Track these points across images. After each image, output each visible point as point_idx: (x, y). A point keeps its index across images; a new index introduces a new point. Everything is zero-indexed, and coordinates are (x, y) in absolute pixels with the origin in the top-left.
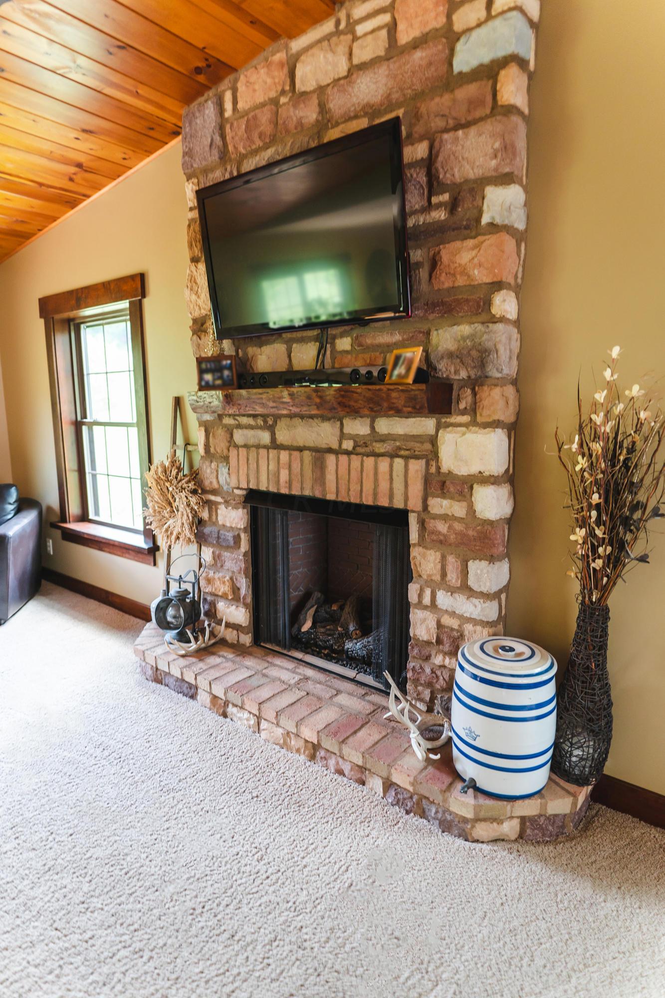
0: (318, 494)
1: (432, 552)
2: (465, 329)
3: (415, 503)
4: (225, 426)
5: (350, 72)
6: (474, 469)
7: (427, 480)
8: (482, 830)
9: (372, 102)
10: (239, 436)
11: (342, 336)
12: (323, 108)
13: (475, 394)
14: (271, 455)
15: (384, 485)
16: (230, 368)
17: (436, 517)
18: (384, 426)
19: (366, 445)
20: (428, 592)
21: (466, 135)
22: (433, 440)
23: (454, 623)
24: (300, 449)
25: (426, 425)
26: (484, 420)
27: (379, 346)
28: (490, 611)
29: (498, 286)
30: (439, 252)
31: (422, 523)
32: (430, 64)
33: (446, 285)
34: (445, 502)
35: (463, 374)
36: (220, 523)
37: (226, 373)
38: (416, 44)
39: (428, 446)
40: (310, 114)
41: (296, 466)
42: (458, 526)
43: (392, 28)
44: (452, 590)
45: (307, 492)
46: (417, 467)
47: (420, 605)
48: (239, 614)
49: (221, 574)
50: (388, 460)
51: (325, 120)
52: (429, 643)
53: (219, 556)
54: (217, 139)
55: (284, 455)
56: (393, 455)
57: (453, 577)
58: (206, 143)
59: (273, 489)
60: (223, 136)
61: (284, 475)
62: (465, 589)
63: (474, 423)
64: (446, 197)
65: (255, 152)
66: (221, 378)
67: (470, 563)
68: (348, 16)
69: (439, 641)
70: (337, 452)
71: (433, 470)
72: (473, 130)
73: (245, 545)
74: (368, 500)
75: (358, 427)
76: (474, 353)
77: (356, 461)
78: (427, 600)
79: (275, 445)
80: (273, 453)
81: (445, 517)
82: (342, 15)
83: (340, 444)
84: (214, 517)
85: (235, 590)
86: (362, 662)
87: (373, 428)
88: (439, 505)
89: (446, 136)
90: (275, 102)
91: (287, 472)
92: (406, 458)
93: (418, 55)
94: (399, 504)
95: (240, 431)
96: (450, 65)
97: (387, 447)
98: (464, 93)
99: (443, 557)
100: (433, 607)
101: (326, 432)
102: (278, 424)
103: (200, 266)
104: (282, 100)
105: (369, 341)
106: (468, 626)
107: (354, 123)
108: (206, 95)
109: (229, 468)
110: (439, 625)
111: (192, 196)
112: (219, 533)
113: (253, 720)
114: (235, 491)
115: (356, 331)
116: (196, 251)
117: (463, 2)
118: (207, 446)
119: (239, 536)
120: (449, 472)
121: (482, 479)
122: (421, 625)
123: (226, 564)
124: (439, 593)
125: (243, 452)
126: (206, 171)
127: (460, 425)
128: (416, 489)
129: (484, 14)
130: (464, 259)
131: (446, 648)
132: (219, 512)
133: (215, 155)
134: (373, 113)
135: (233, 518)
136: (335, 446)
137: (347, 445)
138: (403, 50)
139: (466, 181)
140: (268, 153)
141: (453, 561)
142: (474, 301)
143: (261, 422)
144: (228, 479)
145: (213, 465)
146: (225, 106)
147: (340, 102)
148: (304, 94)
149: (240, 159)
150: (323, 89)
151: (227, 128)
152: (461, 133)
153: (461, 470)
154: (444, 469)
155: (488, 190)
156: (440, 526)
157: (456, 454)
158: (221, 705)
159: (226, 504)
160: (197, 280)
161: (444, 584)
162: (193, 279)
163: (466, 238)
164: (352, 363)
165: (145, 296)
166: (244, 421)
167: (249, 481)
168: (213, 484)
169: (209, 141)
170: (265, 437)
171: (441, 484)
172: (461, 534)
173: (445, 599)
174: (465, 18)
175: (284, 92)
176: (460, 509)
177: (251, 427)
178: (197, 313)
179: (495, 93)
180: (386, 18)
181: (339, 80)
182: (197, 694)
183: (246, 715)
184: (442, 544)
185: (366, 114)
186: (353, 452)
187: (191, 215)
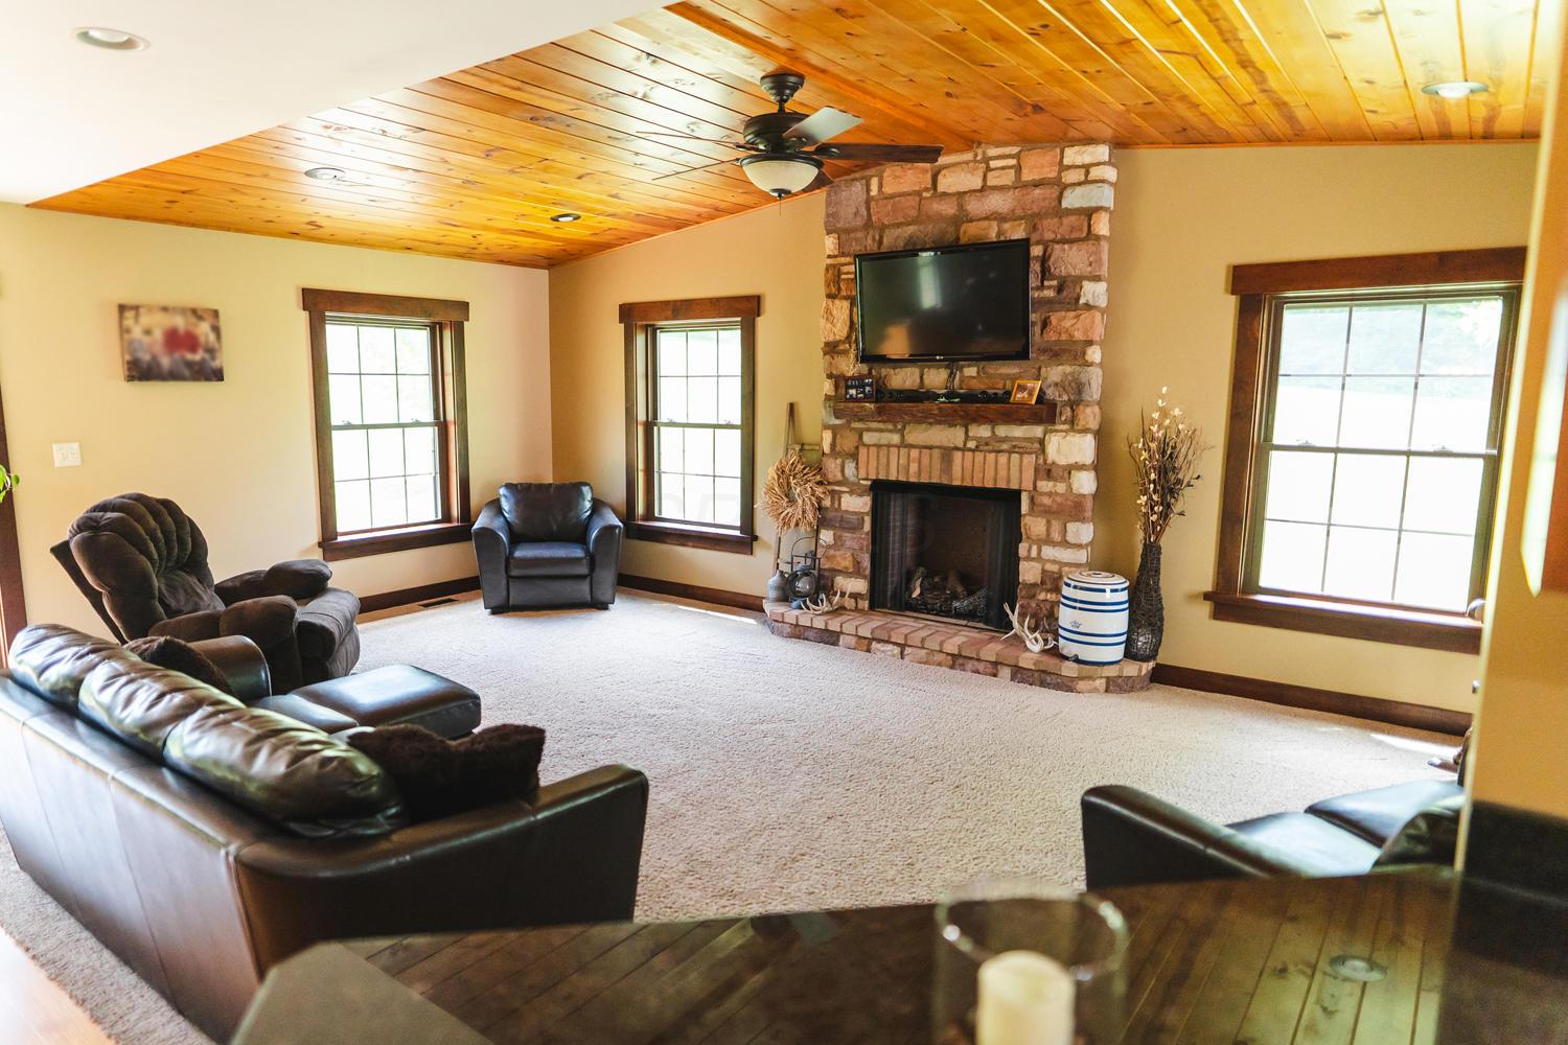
0: (945, 481)
1: (1039, 519)
2: (1068, 369)
3: (1027, 484)
4: (855, 429)
5: (982, 190)
6: (1072, 461)
7: (1036, 470)
8: (1081, 685)
9: (1000, 210)
10: (868, 438)
11: (969, 366)
12: (961, 207)
13: (1073, 411)
14: (901, 453)
15: (1003, 473)
16: (871, 385)
17: (1043, 494)
18: (1002, 431)
19: (987, 444)
20: (1035, 548)
21: (1071, 248)
22: (1042, 442)
23: (1054, 568)
24: (930, 448)
25: (1037, 431)
26: (1079, 428)
27: (1000, 375)
28: (1082, 556)
29: (1090, 343)
30: (1049, 317)
31: (1032, 500)
32: (1044, 199)
33: (1053, 339)
34: (1051, 484)
35: (1065, 398)
36: (843, 508)
37: (867, 389)
38: (1037, 184)
39: (1037, 445)
40: (948, 208)
41: (925, 461)
42: (1059, 499)
43: (1018, 169)
44: (1054, 544)
45: (934, 481)
46: (1030, 460)
47: (1028, 558)
48: (860, 585)
49: (841, 552)
50: (1007, 454)
51: (962, 218)
52: (1034, 585)
53: (840, 537)
54: (863, 211)
55: (914, 453)
56: (1010, 452)
57: (1056, 536)
58: (850, 211)
59: (902, 478)
60: (868, 209)
61: (914, 467)
62: (1064, 543)
63: (1072, 429)
64: (1055, 283)
65: (899, 225)
66: (863, 392)
67: (1068, 525)
68: (984, 153)
69: (1043, 582)
70: (964, 449)
71: (1041, 461)
72: (1075, 247)
73: (867, 527)
74: (989, 484)
75: (983, 431)
76: (1073, 384)
77: (979, 456)
78: (1034, 553)
79: (903, 445)
80: (903, 451)
81: (1050, 494)
82: (980, 151)
83: (965, 444)
84: (836, 505)
85: (857, 563)
86: (970, 615)
87: (994, 432)
88: (1045, 486)
89: (1056, 246)
90: (918, 193)
91: (916, 465)
92: (1021, 454)
93: (1037, 191)
94: (1014, 486)
95: (870, 434)
96: (1060, 202)
97: (1005, 446)
98: (1068, 221)
99: (1048, 522)
100: (1039, 558)
101: (953, 435)
102: (908, 428)
103: (837, 302)
104: (925, 194)
105: (992, 371)
106: (1066, 569)
107: (986, 223)
108: (852, 176)
109: (857, 464)
110: (1044, 571)
111: (832, 247)
112: (842, 517)
113: (897, 650)
114: (861, 482)
115: (982, 364)
116: (834, 290)
117: (1069, 167)
118: (833, 445)
119: (863, 519)
120: (1053, 463)
121: (1081, 467)
122: (1029, 572)
123: (848, 543)
124: (1044, 548)
125: (873, 450)
126: (848, 231)
127: (1062, 431)
128: (1029, 475)
129: (1083, 178)
130: (1067, 324)
131: (1049, 586)
132: (842, 499)
133: (859, 222)
134: (1001, 218)
135: (857, 504)
136: (961, 445)
137: (971, 444)
138: (1025, 185)
139: (1070, 276)
140: (911, 229)
141: (1056, 525)
142: (1073, 352)
143: (890, 427)
144: (855, 472)
145: (839, 461)
146: (872, 187)
147: (974, 207)
148: (945, 194)
149: (883, 228)
150: (961, 195)
151: (873, 204)
152: (1066, 246)
153: (1062, 461)
154: (1049, 461)
155: (1086, 284)
156: (1046, 501)
157: (1059, 451)
158: (866, 644)
159: (851, 493)
160: (834, 313)
161: (1048, 541)
162: (828, 311)
163: (1068, 310)
164: (977, 386)
165: (759, 316)
166: (874, 425)
167: (878, 473)
168: (839, 477)
169: (855, 210)
170: (895, 438)
171: (1047, 471)
172: (1060, 505)
173: (1049, 552)
174: (1071, 177)
175: (926, 190)
176: (1061, 488)
177: (882, 431)
178: (831, 339)
179: (1089, 226)
180: (1013, 162)
181: (975, 191)
182: (838, 640)
183: (890, 647)
184: (1048, 513)
185: (995, 219)
186: (977, 449)
187: (829, 261)
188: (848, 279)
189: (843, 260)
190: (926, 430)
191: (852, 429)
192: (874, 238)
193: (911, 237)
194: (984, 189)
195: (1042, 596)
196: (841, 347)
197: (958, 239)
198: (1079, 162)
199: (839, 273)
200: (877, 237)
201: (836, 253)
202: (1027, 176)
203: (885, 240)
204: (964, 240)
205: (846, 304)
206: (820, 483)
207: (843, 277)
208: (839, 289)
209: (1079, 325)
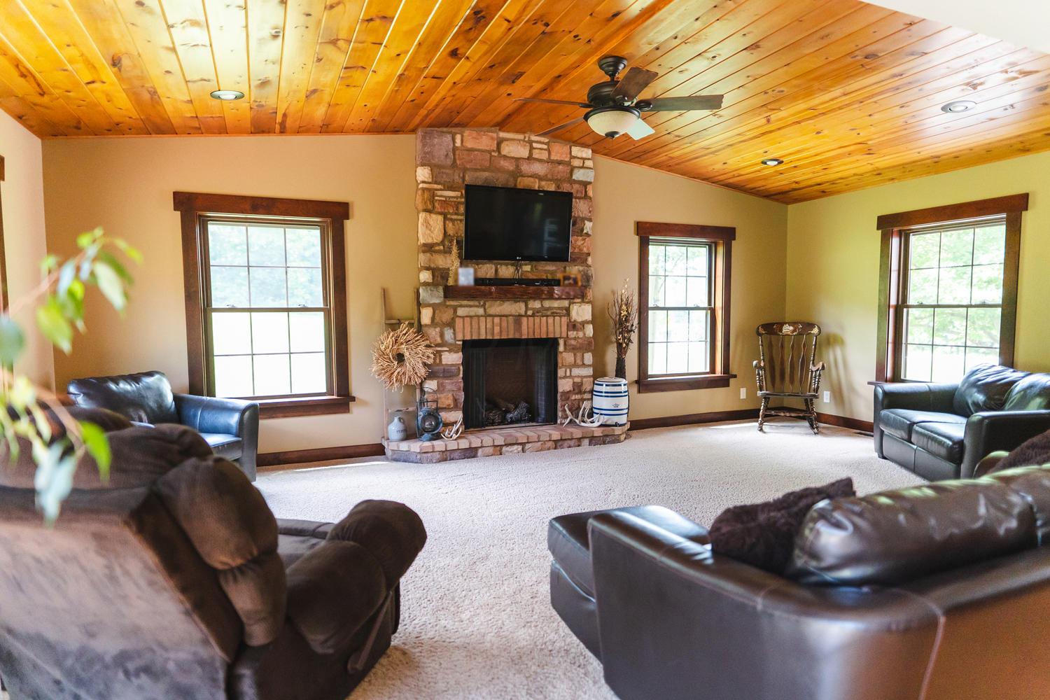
0: (517, 336)
1: (570, 354)
2: (579, 268)
3: (564, 335)
4: (449, 306)
5: (528, 159)
6: (584, 319)
7: (568, 325)
9: (540, 173)
10: (461, 312)
11: (526, 265)
12: (517, 166)
13: (584, 291)
14: (488, 321)
15: (551, 328)
17: (571, 339)
18: (546, 304)
19: (538, 312)
20: (568, 370)
21: (579, 202)
22: (568, 310)
23: (579, 380)
24: (506, 316)
25: (566, 303)
26: (585, 301)
27: (545, 270)
28: (590, 371)
29: (589, 254)
31: (565, 344)
32: (564, 172)
33: (573, 252)
34: (575, 333)
36: (443, 363)
38: (560, 163)
39: (565, 311)
40: (508, 166)
41: (504, 324)
42: (580, 341)
43: (549, 151)
44: (578, 366)
45: (511, 336)
46: (564, 320)
47: (565, 377)
48: (458, 416)
49: (445, 394)
50: (552, 318)
51: (517, 173)
52: (568, 392)
53: (442, 384)
54: (451, 155)
55: (497, 320)
56: (554, 315)
57: (579, 362)
58: (442, 153)
59: (489, 337)
60: (454, 155)
61: (497, 329)
62: (584, 365)
63: (582, 302)
65: (476, 170)
67: (585, 354)
68: (529, 138)
69: (574, 390)
70: (526, 315)
71: (570, 320)
72: (582, 201)
73: (461, 375)
74: (544, 336)
75: (536, 304)
76: (584, 277)
77: (537, 320)
78: (568, 374)
79: (486, 315)
80: (489, 319)
81: (575, 339)
82: (527, 135)
83: (526, 312)
84: (438, 361)
85: (455, 400)
86: (520, 420)
87: (542, 305)
88: (572, 334)
90: (489, 152)
92: (559, 316)
93: (560, 167)
94: (557, 335)
95: (463, 309)
96: (571, 175)
97: (549, 313)
98: (576, 186)
99: (575, 355)
100: (571, 376)
101: (519, 308)
102: (488, 304)
103: (434, 216)
104: (493, 154)
105: (540, 268)
106: (585, 380)
107: (532, 179)
108: (440, 129)
109: (454, 330)
110: (574, 383)
111: (427, 176)
112: (444, 369)
113: (520, 448)
114: (457, 342)
115: (534, 263)
116: (430, 207)
117: (575, 157)
118: (433, 319)
119: (459, 368)
120: (575, 321)
121: (588, 322)
122: (564, 385)
123: (448, 387)
124: (573, 370)
125: (468, 320)
126: (440, 167)
127: (578, 303)
128: (564, 328)
129: (582, 165)
130: (579, 243)
131: (576, 391)
132: (443, 357)
133: (449, 162)
134: (541, 178)
135: (453, 359)
136: (523, 314)
137: (530, 313)
138: (553, 162)
139: (579, 217)
140: (486, 174)
141: (579, 355)
142: (582, 259)
143: (477, 303)
144: (453, 336)
145: (438, 330)
146: (456, 141)
147: (525, 168)
148: (505, 157)
149: (465, 170)
150: (517, 159)
151: (457, 152)
152: (578, 200)
153: (580, 320)
154: (573, 320)
155: (586, 222)
156: (573, 342)
157: (577, 313)
158: (498, 450)
159: (450, 351)
160: (431, 223)
161: (575, 365)
162: (426, 222)
163: (577, 236)
164: (531, 276)
165: (348, 218)
166: (465, 302)
167: (472, 336)
168: (439, 340)
169: (445, 153)
170: (481, 311)
171: (573, 326)
172: (582, 344)
173: (576, 372)
174: (576, 163)
175: (494, 151)
176: (581, 334)
177: (471, 306)
178: (430, 241)
179: (586, 192)
180: (545, 147)
181: (523, 158)
182: (477, 453)
183: (516, 447)
184: (574, 349)
185: (536, 178)
186: (533, 315)
187: (425, 186)
188: (439, 200)
189: (436, 186)
190: (501, 305)
191: (447, 306)
192: (459, 176)
193: (486, 179)
194: (530, 158)
195: (573, 397)
196: (437, 248)
197: (515, 185)
198: (579, 155)
199: (434, 196)
200: (461, 175)
201: (430, 180)
202: (553, 157)
203: (467, 178)
204: (519, 186)
205: (440, 218)
206: (428, 346)
207: (436, 198)
208: (434, 207)
209: (585, 244)
